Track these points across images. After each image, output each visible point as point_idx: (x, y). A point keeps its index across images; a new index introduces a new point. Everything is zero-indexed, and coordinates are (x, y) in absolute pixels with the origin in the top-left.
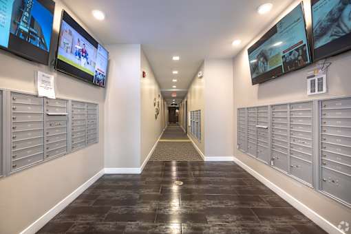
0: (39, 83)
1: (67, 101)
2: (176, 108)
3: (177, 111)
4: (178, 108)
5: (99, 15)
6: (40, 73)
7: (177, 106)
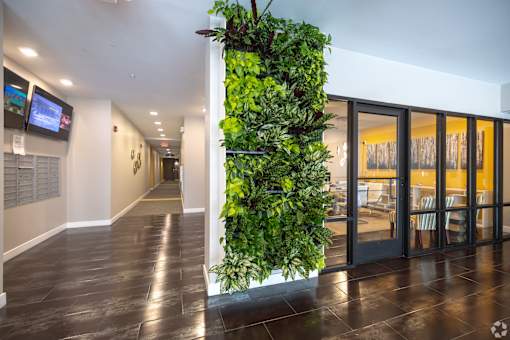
0: (14, 144)
1: (32, 156)
2: (174, 160)
3: (176, 163)
4: (178, 160)
5: (66, 83)
6: (15, 136)
7: (176, 157)
